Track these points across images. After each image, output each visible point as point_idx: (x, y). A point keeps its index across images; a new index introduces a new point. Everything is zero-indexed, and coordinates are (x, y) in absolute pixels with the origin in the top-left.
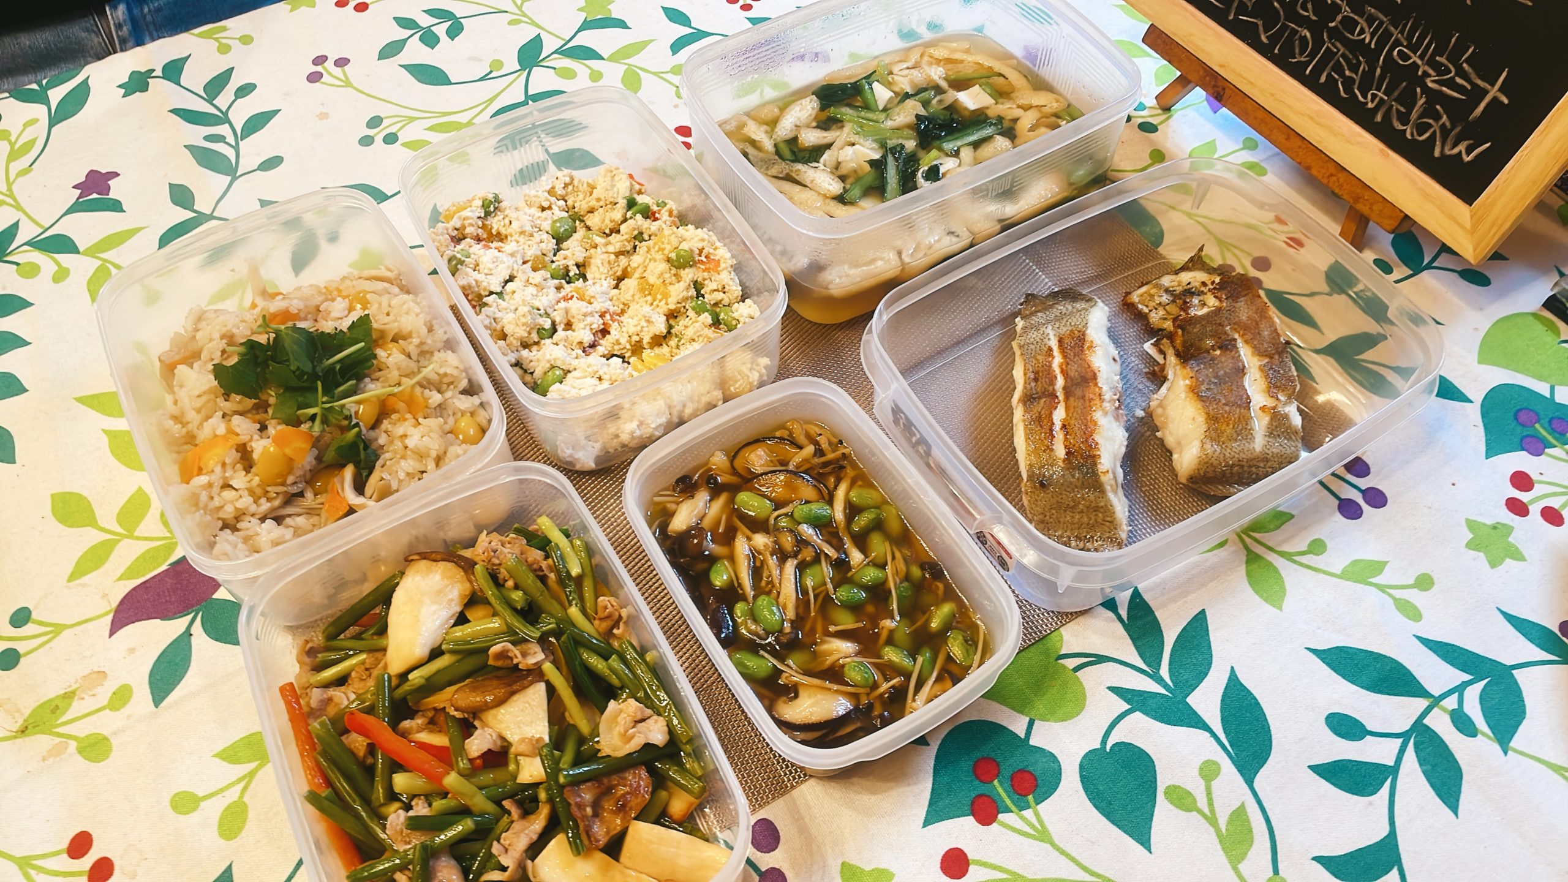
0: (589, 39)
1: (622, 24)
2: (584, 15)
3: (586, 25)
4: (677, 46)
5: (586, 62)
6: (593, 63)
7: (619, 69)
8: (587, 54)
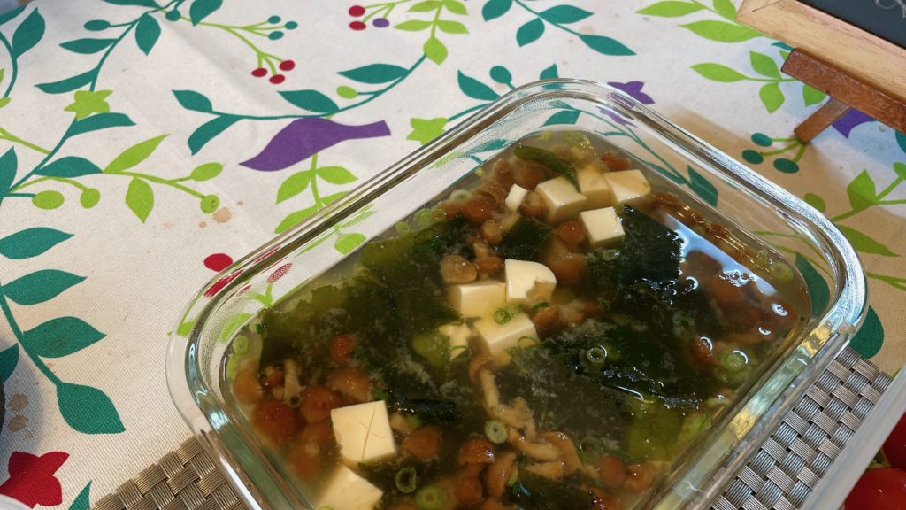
0: (80, 146)
1: (123, 120)
2: (73, 115)
3: (76, 128)
4: (197, 140)
5: (77, 179)
6: (87, 180)
7: (122, 182)
8: (76, 167)
